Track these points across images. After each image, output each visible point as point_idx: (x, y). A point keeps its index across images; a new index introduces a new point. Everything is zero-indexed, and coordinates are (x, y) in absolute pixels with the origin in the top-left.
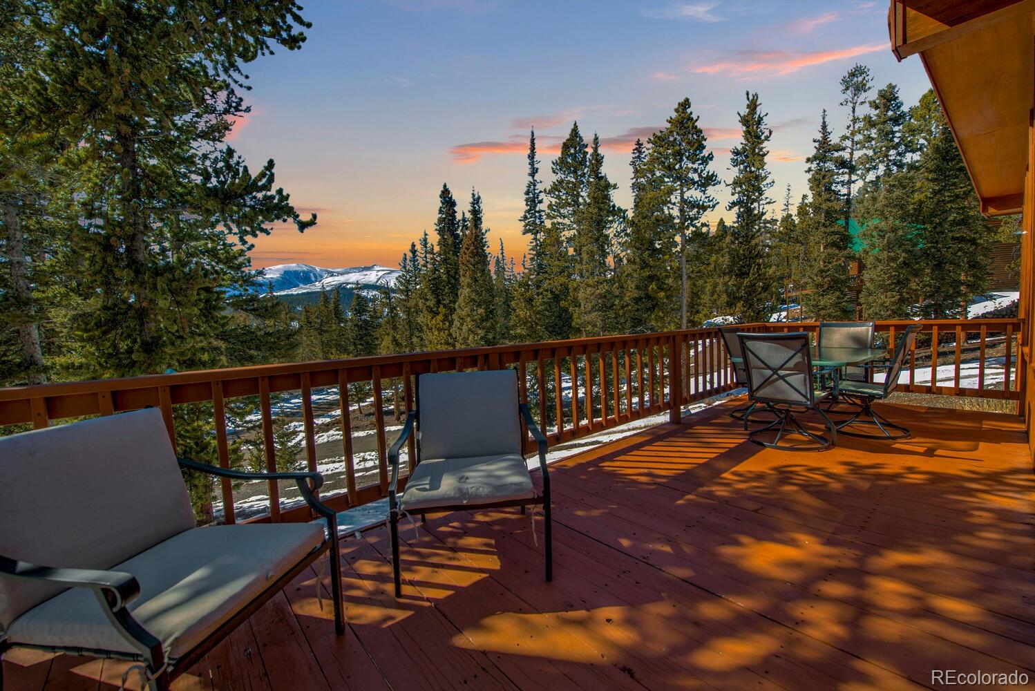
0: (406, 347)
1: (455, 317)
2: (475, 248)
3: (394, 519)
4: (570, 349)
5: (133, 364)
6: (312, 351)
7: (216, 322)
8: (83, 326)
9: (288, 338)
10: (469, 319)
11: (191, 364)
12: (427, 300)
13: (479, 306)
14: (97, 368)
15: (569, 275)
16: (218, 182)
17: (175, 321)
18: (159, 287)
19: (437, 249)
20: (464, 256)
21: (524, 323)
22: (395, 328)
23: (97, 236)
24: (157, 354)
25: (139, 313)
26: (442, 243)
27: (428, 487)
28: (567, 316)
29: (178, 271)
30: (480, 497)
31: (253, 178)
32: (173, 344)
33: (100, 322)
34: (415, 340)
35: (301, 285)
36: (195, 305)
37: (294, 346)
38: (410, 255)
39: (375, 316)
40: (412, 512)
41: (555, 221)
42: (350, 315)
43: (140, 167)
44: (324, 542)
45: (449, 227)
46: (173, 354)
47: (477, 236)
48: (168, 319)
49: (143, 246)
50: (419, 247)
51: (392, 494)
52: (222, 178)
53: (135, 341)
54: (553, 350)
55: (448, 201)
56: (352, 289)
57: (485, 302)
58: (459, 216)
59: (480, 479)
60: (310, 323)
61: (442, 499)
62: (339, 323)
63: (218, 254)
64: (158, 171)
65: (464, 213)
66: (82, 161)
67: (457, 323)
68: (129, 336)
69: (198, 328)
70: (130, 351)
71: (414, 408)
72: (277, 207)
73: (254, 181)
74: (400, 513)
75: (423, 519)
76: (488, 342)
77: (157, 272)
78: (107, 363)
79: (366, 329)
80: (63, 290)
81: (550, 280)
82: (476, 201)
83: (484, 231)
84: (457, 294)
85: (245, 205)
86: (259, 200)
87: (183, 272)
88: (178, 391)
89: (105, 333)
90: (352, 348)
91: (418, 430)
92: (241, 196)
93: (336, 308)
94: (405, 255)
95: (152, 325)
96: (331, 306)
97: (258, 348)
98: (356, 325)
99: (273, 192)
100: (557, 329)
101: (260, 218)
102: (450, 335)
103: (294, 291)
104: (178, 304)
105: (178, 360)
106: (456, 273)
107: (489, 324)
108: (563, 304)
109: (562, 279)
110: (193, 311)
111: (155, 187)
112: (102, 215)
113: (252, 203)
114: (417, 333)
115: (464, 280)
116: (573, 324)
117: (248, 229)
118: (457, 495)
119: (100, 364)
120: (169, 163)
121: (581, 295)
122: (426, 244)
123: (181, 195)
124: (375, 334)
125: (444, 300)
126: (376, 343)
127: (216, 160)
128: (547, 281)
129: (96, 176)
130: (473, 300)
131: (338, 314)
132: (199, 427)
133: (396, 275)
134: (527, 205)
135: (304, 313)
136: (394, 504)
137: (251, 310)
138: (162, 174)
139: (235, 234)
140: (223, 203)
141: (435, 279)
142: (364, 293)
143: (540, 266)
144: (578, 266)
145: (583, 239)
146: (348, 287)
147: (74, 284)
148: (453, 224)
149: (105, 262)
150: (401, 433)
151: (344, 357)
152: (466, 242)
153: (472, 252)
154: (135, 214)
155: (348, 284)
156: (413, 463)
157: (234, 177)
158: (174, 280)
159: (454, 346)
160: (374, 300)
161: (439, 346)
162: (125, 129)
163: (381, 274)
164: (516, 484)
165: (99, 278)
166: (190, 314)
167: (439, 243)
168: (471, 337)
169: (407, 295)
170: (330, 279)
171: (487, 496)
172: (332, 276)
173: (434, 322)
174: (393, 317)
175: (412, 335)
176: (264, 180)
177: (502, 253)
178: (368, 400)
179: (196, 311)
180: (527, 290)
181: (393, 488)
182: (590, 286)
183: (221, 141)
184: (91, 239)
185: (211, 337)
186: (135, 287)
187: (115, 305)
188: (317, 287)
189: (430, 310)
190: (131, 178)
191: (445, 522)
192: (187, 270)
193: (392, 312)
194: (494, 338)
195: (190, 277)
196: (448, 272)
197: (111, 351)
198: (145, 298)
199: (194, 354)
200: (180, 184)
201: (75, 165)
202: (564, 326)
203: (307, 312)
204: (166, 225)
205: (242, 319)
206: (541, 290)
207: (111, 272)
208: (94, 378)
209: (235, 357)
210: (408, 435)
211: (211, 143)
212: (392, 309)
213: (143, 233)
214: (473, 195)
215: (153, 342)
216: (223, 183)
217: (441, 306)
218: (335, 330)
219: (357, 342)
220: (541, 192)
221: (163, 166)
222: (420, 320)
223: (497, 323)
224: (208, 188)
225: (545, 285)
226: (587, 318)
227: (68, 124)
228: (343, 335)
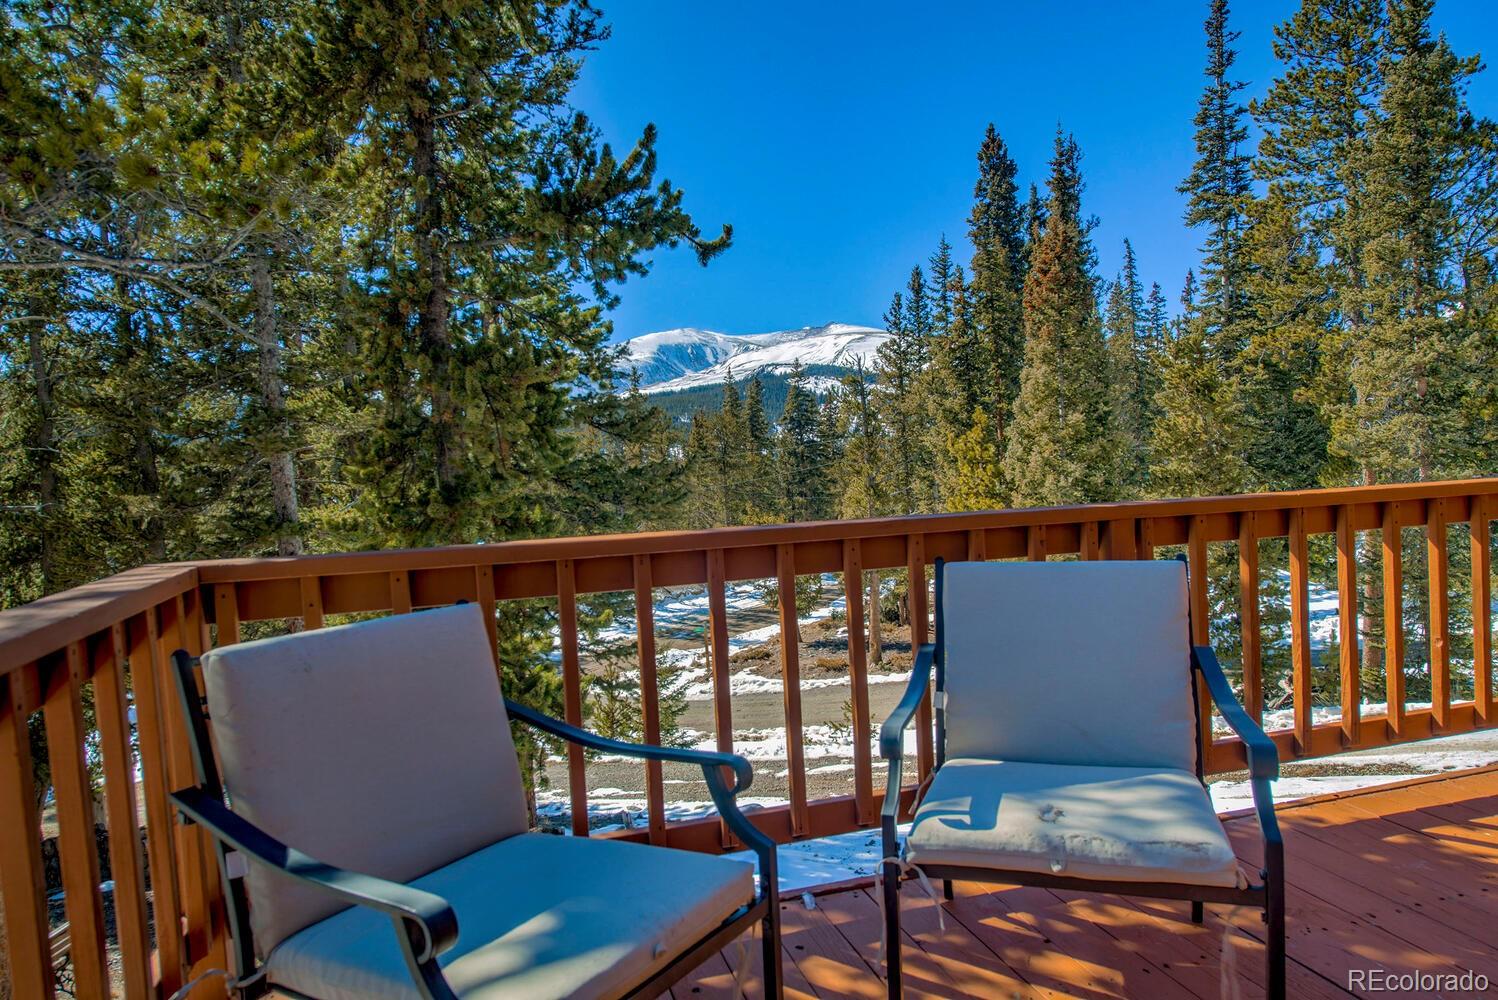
0: (897, 501)
1: (1009, 432)
2: (1063, 270)
3: (893, 881)
4: (1334, 514)
5: (428, 524)
6: (707, 507)
7: (553, 449)
8: (359, 457)
9: (669, 481)
10: (1045, 438)
11: (514, 525)
12: (945, 395)
13: (1070, 405)
14: (379, 529)
15: (1321, 319)
16: (561, 181)
17: (490, 447)
18: (468, 385)
19: (970, 278)
20: (1037, 288)
21: (1188, 445)
22: (873, 458)
23: (380, 300)
24: (463, 507)
25: (438, 432)
26: (985, 264)
27: (967, 819)
28: (1316, 426)
29: (497, 355)
30: (1092, 861)
31: (619, 167)
32: (487, 489)
33: (383, 449)
34: (916, 485)
35: (689, 373)
36: (523, 417)
37: (678, 497)
38: (908, 295)
39: (832, 433)
40: (931, 871)
41: (1283, 181)
42: (780, 431)
43: (440, 170)
44: (752, 904)
45: (998, 226)
46: (488, 507)
47: (1068, 239)
48: (480, 442)
49: (445, 311)
50: (929, 276)
51: (888, 824)
52: (567, 175)
53: (431, 484)
54: (1285, 517)
55: (998, 164)
56: (786, 376)
57: (1085, 396)
58: (1023, 198)
59: (1095, 821)
60: (704, 449)
61: (1001, 852)
62: (759, 449)
63: (558, 319)
64: (468, 173)
65: (1034, 189)
66: (360, 172)
67: (1015, 448)
68: (423, 474)
69: (524, 460)
70: (424, 501)
71: (932, 638)
72: (661, 219)
73: (621, 172)
74: (904, 868)
75: (948, 892)
76: (1093, 493)
77: (466, 358)
78: (391, 521)
79: (813, 462)
80: (326, 395)
81: (1261, 333)
82: (1067, 156)
83: (1083, 226)
84: (1015, 381)
85: (605, 221)
86: (628, 209)
87: (504, 355)
88: (505, 577)
89: (389, 468)
90: (783, 501)
91: (940, 688)
92: (598, 203)
93: (754, 417)
94: (898, 297)
95: (457, 455)
96: (745, 414)
97: (617, 500)
98: (793, 454)
99: (653, 191)
100: (1280, 460)
101: (631, 244)
102: (999, 474)
103: (676, 385)
104: (497, 414)
105: (494, 519)
106: (1014, 330)
107: (1094, 450)
108: (1300, 395)
109: (1301, 331)
110: (520, 427)
111: (463, 205)
112: (390, 264)
113: (617, 216)
114: (921, 471)
115: (1035, 346)
116: (1332, 448)
117: (611, 267)
118: (1037, 850)
119: (382, 522)
120: (485, 157)
121: (1355, 372)
122: (945, 267)
123: (502, 214)
124: (832, 472)
125: (984, 393)
126: (833, 491)
127: (553, 139)
128: (1257, 339)
129: (380, 195)
130: (1057, 392)
131: (757, 430)
132: (524, 644)
133: (878, 342)
134: (1201, 149)
135: (694, 429)
136: (891, 846)
137: (606, 424)
138: (476, 179)
139: (588, 279)
140: (568, 221)
141: (965, 346)
142: (809, 385)
143: (1235, 301)
144: (1347, 295)
145: (1366, 222)
146: (778, 372)
147: (341, 384)
148: (1008, 217)
149: (390, 344)
150: (903, 691)
151: (771, 521)
152: (1038, 258)
153: (1055, 279)
154: (433, 256)
155: (776, 365)
156: (929, 762)
157: (587, 170)
158: (491, 371)
159: (1007, 500)
160: (828, 398)
161: (972, 500)
162: (420, 105)
163: (844, 340)
164: (1188, 845)
165: (382, 372)
166: (513, 434)
167: (977, 267)
168: (1050, 479)
169: (901, 386)
170: (743, 358)
171: (1112, 863)
172: (747, 350)
173: (960, 444)
174: (869, 435)
175: (909, 475)
176: (638, 169)
177: (1130, 276)
178: (814, 614)
179: (525, 429)
180: (1200, 362)
181: (890, 810)
182: (1389, 345)
183: (560, 103)
184: (371, 306)
185: (545, 476)
186: (434, 386)
187: (403, 419)
188: (716, 376)
189: (952, 418)
190: (428, 192)
191: (999, 906)
192: (510, 352)
193: (867, 423)
194: (1108, 483)
195: (515, 366)
196: (996, 331)
197: (397, 500)
198: (447, 407)
199: (518, 509)
200: (500, 193)
201: (348, 178)
202: (1298, 452)
203: (699, 426)
204: (478, 271)
205: (586, 441)
206: (1236, 362)
207: (399, 361)
208: (373, 547)
209: (579, 515)
210: (917, 700)
211: (545, 109)
212: (869, 416)
213: (444, 289)
214: (1060, 142)
215: (458, 485)
216: (568, 183)
217: (979, 408)
218: (751, 463)
219: (795, 489)
220: (1240, 111)
221: (476, 164)
222: (929, 440)
223: (1116, 446)
224: (545, 195)
225: (1249, 348)
226: (1378, 431)
227: (342, 109)
228: (766, 473)
